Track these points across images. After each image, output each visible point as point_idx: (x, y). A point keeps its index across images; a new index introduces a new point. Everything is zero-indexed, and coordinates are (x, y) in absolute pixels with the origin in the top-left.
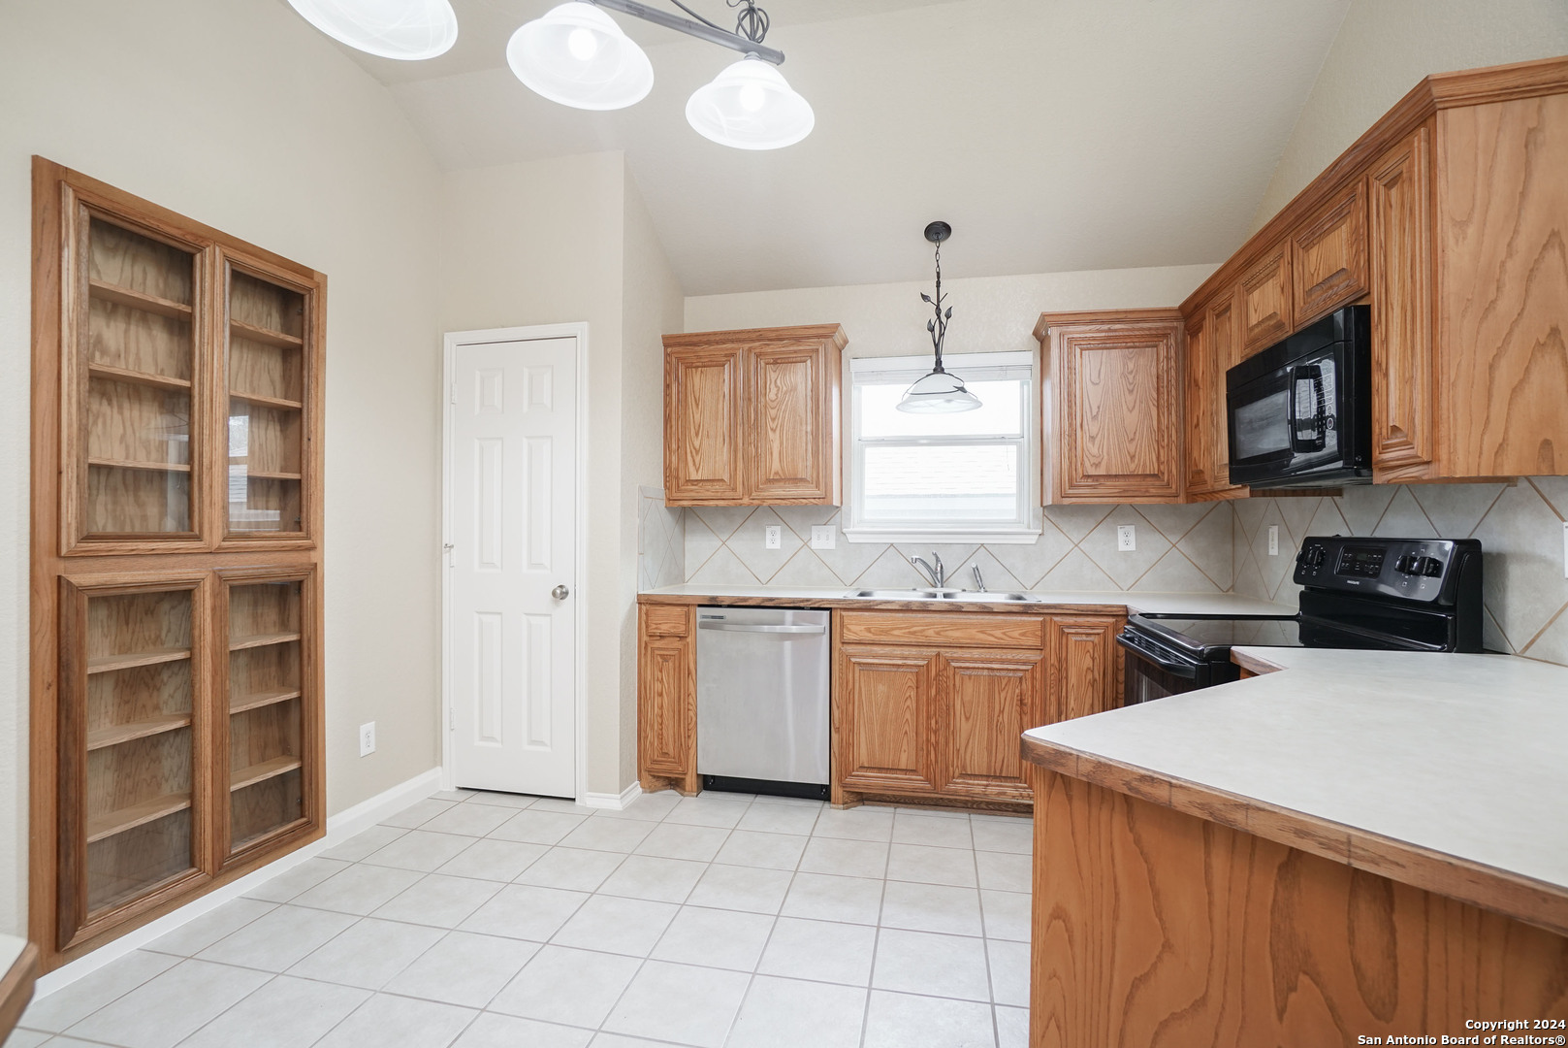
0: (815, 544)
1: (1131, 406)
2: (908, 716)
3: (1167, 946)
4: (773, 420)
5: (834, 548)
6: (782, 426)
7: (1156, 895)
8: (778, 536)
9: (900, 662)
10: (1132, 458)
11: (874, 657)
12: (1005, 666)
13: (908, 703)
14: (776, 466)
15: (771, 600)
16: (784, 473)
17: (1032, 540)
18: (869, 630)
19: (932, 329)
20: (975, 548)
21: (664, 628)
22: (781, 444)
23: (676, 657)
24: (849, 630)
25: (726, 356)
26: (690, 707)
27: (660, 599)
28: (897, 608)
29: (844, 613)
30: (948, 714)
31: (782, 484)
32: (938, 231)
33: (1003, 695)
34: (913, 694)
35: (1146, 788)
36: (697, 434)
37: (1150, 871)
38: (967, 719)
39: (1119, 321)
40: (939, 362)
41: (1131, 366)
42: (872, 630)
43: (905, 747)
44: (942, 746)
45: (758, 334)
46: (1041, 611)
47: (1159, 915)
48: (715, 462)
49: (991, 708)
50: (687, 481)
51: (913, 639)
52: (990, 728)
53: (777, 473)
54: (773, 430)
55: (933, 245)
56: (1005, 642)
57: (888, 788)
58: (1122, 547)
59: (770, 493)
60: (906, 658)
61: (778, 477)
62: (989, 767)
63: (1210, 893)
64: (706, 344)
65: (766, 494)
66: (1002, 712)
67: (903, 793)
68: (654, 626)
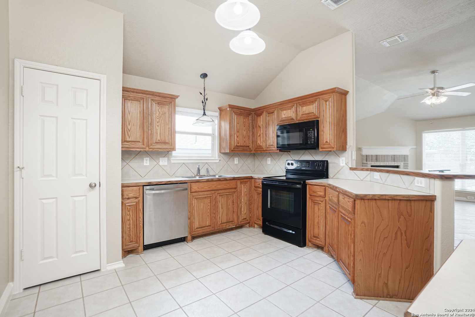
0: (161, 163)
1: (244, 130)
2: (208, 211)
3: (383, 220)
4: (158, 122)
5: (167, 164)
6: (161, 125)
7: (381, 213)
8: (148, 161)
9: (206, 196)
10: (245, 142)
11: (200, 196)
12: (230, 193)
13: (209, 207)
14: (159, 138)
15: (170, 181)
16: (161, 140)
17: (218, 161)
18: (198, 188)
19: (203, 102)
20: (205, 164)
21: (131, 195)
22: (160, 130)
23: (135, 206)
24: (193, 189)
25: (140, 98)
26: (141, 222)
27: (128, 185)
28: (206, 181)
29: (191, 184)
30: (217, 208)
31: (160, 144)
32: (204, 76)
33: (229, 201)
34: (210, 204)
35: (381, 197)
36: (129, 124)
37: (380, 210)
38: (222, 208)
39: (242, 109)
40: (204, 112)
41: (245, 120)
42: (199, 188)
43: (208, 220)
44: (216, 217)
45: (153, 93)
46: (237, 179)
47: (381, 216)
48: (136, 135)
49: (227, 204)
50: (125, 141)
51: (209, 189)
52: (227, 210)
53: (159, 140)
54: (158, 126)
55: (203, 80)
56: (229, 187)
57: (203, 232)
58: (235, 163)
59: (156, 147)
60: (207, 195)
61: (159, 142)
62: (227, 220)
63: (389, 210)
64: (132, 92)
65: (155, 147)
66: (229, 205)
67: (208, 233)
68: (126, 195)
